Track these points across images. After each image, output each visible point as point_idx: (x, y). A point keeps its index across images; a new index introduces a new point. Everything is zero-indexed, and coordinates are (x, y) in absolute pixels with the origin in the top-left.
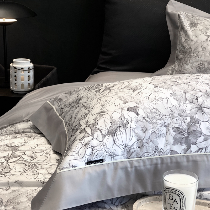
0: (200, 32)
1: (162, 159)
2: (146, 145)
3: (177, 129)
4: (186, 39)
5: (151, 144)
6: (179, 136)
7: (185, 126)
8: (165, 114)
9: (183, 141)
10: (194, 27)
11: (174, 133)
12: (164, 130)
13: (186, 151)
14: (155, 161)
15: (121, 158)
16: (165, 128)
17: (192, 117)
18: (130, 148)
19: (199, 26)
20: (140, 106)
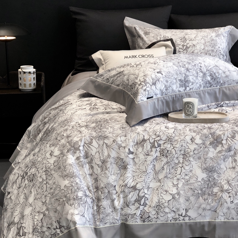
0: (153, 38)
1: (175, 95)
2: (168, 88)
3: (180, 80)
4: (143, 44)
5: (170, 88)
6: (181, 83)
7: (183, 79)
8: (174, 73)
9: (183, 86)
10: (147, 35)
11: (179, 82)
12: (175, 81)
13: (185, 90)
14: (173, 96)
15: (159, 96)
16: (175, 80)
17: (185, 74)
18: (162, 91)
19: (151, 34)
20: (162, 71)
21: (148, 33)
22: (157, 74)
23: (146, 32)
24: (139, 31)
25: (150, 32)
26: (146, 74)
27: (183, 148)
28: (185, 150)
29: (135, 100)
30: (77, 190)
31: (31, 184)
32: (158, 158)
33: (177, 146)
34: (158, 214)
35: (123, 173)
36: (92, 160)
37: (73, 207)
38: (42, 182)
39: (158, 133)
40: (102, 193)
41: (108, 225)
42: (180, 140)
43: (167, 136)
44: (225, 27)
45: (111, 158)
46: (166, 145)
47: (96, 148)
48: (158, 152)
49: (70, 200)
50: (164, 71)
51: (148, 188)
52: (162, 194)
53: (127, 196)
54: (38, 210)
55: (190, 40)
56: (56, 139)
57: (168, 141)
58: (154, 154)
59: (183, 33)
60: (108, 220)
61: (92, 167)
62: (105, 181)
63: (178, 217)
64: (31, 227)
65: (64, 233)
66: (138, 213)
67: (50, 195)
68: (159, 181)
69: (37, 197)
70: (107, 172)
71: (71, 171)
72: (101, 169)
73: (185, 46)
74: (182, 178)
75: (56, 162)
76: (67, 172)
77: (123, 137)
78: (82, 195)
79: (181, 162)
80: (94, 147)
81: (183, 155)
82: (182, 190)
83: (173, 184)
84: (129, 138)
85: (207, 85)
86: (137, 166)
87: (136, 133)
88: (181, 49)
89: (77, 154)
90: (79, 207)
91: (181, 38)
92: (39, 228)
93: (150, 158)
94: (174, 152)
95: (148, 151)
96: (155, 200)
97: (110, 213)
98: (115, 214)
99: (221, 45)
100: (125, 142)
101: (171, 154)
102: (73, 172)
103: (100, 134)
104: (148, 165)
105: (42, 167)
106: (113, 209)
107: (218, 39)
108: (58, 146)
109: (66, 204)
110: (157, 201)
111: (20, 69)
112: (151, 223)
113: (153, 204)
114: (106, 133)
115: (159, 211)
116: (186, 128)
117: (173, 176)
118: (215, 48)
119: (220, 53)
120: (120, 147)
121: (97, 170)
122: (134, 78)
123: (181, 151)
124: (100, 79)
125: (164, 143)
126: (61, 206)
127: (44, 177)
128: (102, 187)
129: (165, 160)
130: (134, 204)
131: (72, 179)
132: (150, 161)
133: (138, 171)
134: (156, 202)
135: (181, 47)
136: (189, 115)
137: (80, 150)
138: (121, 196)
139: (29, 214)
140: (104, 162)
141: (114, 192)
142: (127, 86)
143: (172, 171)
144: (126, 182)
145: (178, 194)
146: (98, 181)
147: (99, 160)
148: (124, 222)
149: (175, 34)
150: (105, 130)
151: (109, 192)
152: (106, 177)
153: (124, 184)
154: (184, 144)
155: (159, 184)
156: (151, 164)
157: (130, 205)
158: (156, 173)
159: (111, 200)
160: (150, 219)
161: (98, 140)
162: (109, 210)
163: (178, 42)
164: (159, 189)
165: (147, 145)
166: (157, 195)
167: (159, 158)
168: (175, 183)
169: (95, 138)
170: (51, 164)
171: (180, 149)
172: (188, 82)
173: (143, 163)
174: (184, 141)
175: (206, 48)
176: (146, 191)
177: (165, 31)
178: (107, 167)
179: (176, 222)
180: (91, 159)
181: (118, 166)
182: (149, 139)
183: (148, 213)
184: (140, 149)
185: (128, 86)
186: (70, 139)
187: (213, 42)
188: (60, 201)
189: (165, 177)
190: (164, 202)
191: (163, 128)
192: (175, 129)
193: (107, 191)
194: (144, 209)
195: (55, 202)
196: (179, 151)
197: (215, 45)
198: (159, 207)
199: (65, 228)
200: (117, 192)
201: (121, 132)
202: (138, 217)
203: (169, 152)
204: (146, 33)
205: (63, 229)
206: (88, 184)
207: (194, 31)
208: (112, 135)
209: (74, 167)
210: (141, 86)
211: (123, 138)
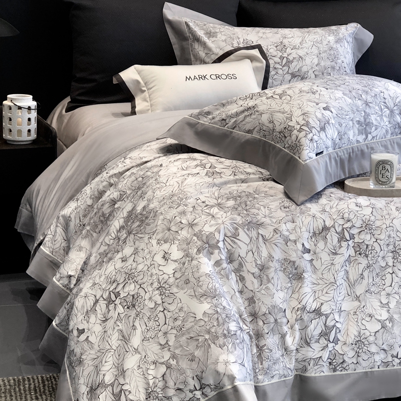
0: (224, 43)
2: (343, 136)
3: (359, 122)
4: (206, 53)
5: (346, 135)
6: (361, 128)
7: (362, 120)
8: (348, 110)
9: (363, 132)
10: (213, 37)
11: (357, 126)
12: (351, 123)
13: (365, 139)
14: (349, 151)
15: (330, 150)
17: (365, 112)
18: (335, 141)
19: (219, 35)
20: (330, 106)
21: (214, 33)
22: (324, 112)
23: (208, 32)
24: (195, 29)
25: (217, 32)
26: (306, 111)
27: (392, 240)
28: (395, 244)
29: (298, 159)
30: (227, 319)
31: (133, 313)
32: (352, 259)
33: (382, 237)
34: (358, 356)
35: (296, 288)
36: (241, 265)
37: (226, 351)
38: (155, 308)
39: (346, 216)
40: (264, 323)
41: (275, 380)
42: (384, 226)
43: (363, 220)
44: (347, 26)
45: (275, 260)
46: (362, 236)
47: (246, 244)
48: (351, 247)
49: (217, 337)
50: (334, 107)
51: (340, 311)
52: (364, 322)
53: (306, 327)
54: (152, 358)
55: (292, 47)
56: (169, 230)
57: (366, 229)
58: (345, 252)
59: (279, 36)
60: (277, 370)
61: (242, 279)
62: (268, 301)
63: (390, 359)
64: (142, 391)
65: (210, 397)
66: (326, 355)
67: (174, 331)
68: (358, 298)
69: (148, 336)
70: (270, 285)
71: (210, 286)
72: (259, 280)
73: (285, 59)
74: (394, 291)
75: (178, 271)
76: (205, 288)
77: (290, 223)
78: (235, 327)
79: (391, 264)
80: (243, 242)
81: (392, 252)
82: (396, 313)
83: (381, 303)
84: (300, 224)
85: (397, 130)
86: (319, 273)
87: (310, 215)
88: (279, 63)
89: (216, 256)
90: (235, 348)
91: (276, 45)
92: (159, 390)
93: (339, 260)
94: (378, 249)
95: (334, 247)
96: (353, 332)
97: (279, 359)
98: (287, 359)
99: (345, 58)
100: (294, 231)
101: (372, 252)
102: (214, 288)
103: (249, 219)
104: (338, 272)
105: (151, 280)
106: (284, 351)
107: (340, 47)
108: (177, 242)
109: (212, 345)
110: (356, 334)
111: (7, 100)
112: (346, 372)
113: (350, 338)
114: (259, 217)
115: (360, 351)
116: (389, 205)
117: (380, 289)
118: (336, 64)
119: (345, 71)
120: (287, 241)
121: (252, 283)
122: (285, 119)
123: (388, 245)
124: (205, 119)
125: (360, 232)
126: (203, 349)
127: (158, 299)
128: (263, 313)
129: (364, 262)
130: (318, 341)
131: (215, 301)
132: (340, 264)
133: (320, 282)
134: (355, 336)
135: (277, 59)
136: (383, 183)
137: (219, 248)
138: (297, 327)
139: (136, 368)
140: (263, 268)
141: (285, 320)
142: (271, 132)
143: (377, 280)
144: (303, 303)
145: (391, 319)
146: (255, 302)
147: (254, 266)
148: (300, 373)
149: (264, 36)
150: (256, 211)
151: (276, 320)
152: (270, 295)
153: (301, 306)
154: (391, 233)
155: (357, 303)
156: (342, 270)
157: (312, 342)
158: (350, 284)
159: (280, 335)
160: (345, 365)
161: (248, 230)
162: (278, 353)
163: (271, 51)
164: (357, 313)
165: (331, 236)
166: (355, 323)
167: (355, 258)
168: (384, 301)
169: (243, 226)
170: (168, 275)
171: (387, 242)
172: (370, 125)
173: (329, 267)
174: (392, 228)
175: (323, 64)
176: (337, 317)
177: (244, 31)
178: (270, 278)
179: (388, 368)
180: (239, 264)
181: (288, 274)
182: (333, 227)
183: (341, 354)
184: (321, 244)
185: (275, 134)
186: (197, 229)
187: (332, 52)
188: (199, 340)
189: (366, 291)
190: (369, 334)
191: (353, 207)
192: (373, 208)
193: (272, 320)
194: (335, 348)
195: (187, 342)
196: (385, 246)
197: (337, 56)
198: (360, 343)
199: (211, 388)
200: (288, 321)
201: (285, 215)
202: (325, 362)
203: (370, 248)
204: (210, 34)
205: (207, 390)
206: (238, 309)
207: (296, 32)
208: (271, 220)
209: (214, 278)
210: (303, 133)
211: (290, 226)
